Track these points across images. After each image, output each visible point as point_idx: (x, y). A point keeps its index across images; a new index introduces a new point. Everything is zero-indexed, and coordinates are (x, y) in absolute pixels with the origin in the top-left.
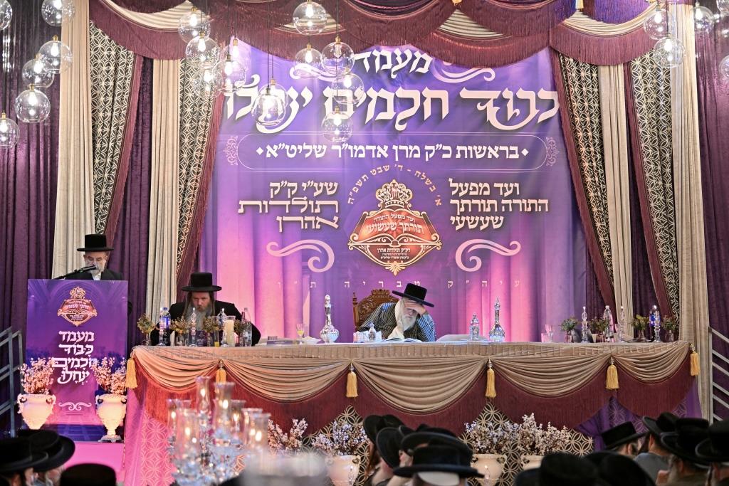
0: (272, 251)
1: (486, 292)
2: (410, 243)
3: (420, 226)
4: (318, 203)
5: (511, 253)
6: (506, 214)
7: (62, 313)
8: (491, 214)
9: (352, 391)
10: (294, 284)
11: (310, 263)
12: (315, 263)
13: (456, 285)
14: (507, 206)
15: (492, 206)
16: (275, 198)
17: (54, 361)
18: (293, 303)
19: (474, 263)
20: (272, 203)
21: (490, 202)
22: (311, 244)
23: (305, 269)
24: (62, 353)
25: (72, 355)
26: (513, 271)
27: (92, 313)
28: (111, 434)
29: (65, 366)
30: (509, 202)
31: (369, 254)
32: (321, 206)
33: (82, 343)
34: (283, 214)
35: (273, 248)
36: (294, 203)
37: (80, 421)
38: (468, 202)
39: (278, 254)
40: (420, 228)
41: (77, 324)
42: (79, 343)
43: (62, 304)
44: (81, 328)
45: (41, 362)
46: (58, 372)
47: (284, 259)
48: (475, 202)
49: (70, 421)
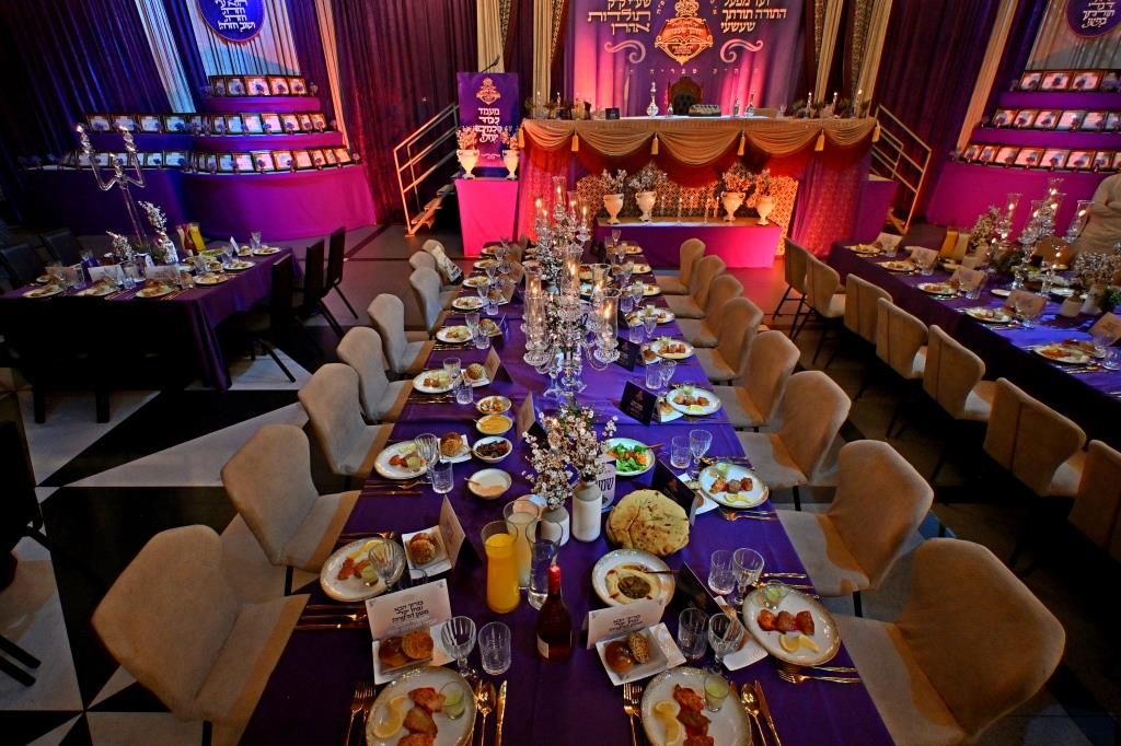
0: (608, 49)
1: (737, 76)
2: (694, 41)
3: (700, 30)
4: (639, 13)
5: (756, 49)
6: (757, 21)
7: (479, 96)
8: (748, 20)
9: (655, 151)
10: (620, 70)
11: (631, 57)
12: (634, 56)
13: (718, 73)
14: (759, 14)
15: (749, 14)
16: (612, 10)
17: (477, 128)
18: (619, 84)
19: (732, 56)
20: (609, 13)
21: (748, 11)
22: (631, 43)
23: (627, 61)
24: (481, 123)
25: (487, 124)
26: (756, 63)
27: (497, 96)
28: (512, 175)
29: (483, 131)
30: (760, 11)
31: (667, 51)
32: (640, 16)
33: (492, 116)
34: (616, 22)
35: (609, 46)
36: (624, 13)
37: (494, 165)
38: (734, 11)
39: (612, 50)
40: (700, 31)
41: (488, 103)
42: (491, 115)
43: (478, 90)
44: (492, 106)
45: (469, 129)
46: (479, 135)
47: (615, 54)
48: (739, 11)
49: (488, 165)
